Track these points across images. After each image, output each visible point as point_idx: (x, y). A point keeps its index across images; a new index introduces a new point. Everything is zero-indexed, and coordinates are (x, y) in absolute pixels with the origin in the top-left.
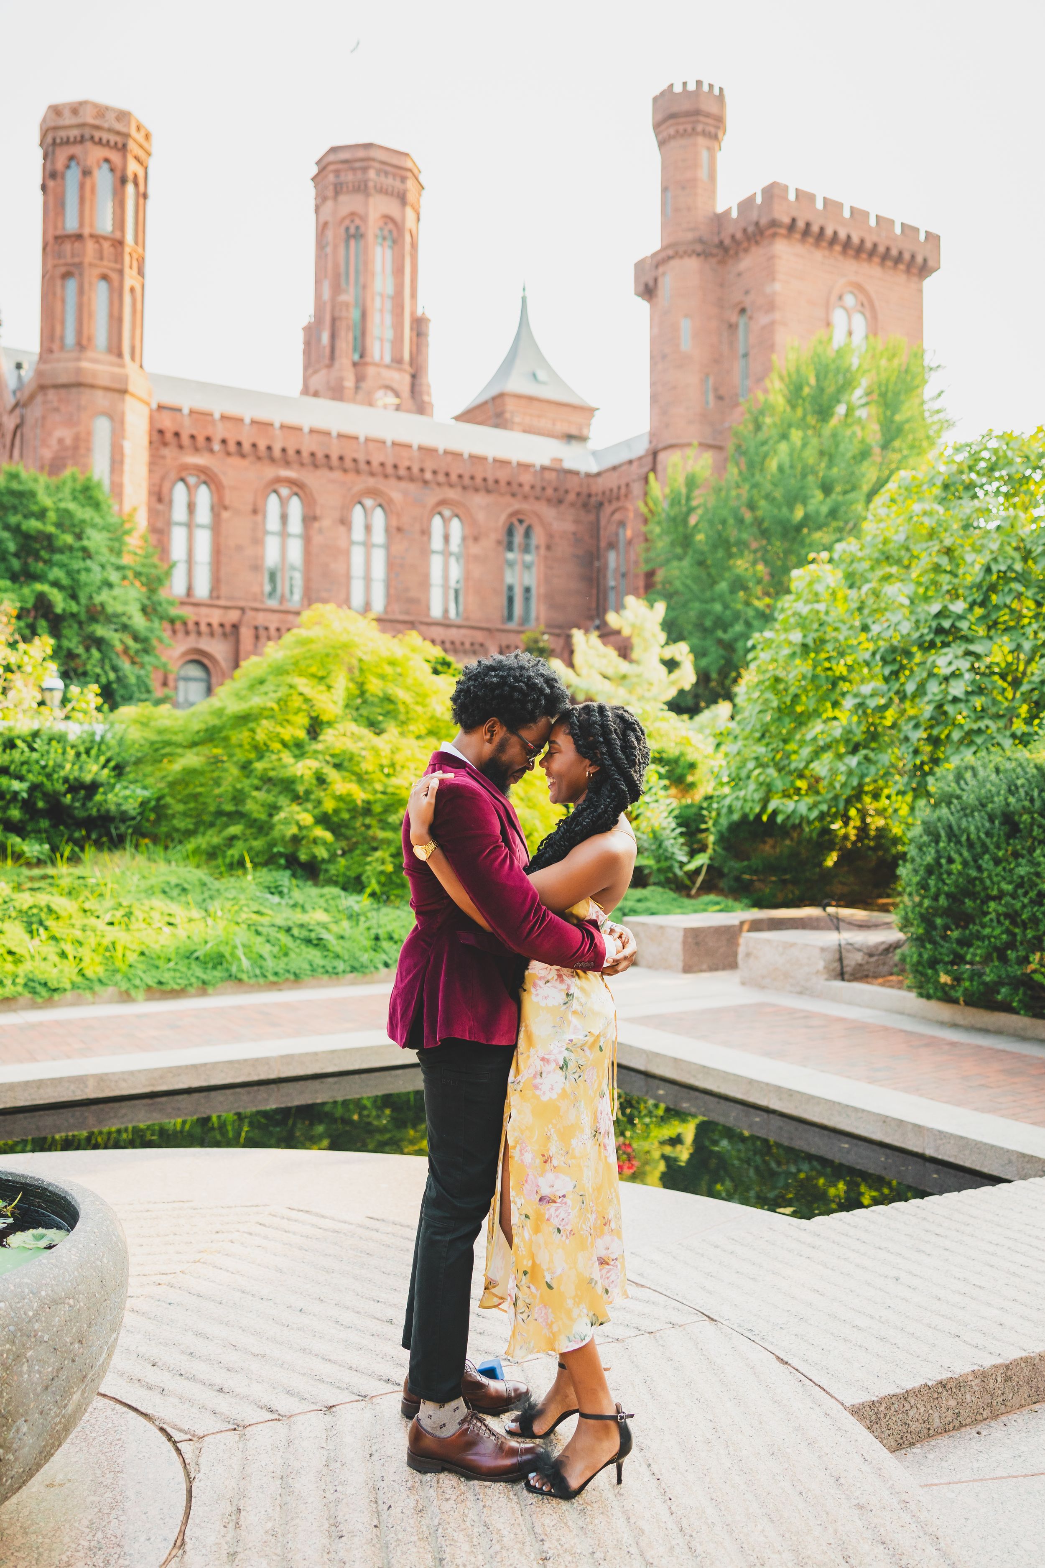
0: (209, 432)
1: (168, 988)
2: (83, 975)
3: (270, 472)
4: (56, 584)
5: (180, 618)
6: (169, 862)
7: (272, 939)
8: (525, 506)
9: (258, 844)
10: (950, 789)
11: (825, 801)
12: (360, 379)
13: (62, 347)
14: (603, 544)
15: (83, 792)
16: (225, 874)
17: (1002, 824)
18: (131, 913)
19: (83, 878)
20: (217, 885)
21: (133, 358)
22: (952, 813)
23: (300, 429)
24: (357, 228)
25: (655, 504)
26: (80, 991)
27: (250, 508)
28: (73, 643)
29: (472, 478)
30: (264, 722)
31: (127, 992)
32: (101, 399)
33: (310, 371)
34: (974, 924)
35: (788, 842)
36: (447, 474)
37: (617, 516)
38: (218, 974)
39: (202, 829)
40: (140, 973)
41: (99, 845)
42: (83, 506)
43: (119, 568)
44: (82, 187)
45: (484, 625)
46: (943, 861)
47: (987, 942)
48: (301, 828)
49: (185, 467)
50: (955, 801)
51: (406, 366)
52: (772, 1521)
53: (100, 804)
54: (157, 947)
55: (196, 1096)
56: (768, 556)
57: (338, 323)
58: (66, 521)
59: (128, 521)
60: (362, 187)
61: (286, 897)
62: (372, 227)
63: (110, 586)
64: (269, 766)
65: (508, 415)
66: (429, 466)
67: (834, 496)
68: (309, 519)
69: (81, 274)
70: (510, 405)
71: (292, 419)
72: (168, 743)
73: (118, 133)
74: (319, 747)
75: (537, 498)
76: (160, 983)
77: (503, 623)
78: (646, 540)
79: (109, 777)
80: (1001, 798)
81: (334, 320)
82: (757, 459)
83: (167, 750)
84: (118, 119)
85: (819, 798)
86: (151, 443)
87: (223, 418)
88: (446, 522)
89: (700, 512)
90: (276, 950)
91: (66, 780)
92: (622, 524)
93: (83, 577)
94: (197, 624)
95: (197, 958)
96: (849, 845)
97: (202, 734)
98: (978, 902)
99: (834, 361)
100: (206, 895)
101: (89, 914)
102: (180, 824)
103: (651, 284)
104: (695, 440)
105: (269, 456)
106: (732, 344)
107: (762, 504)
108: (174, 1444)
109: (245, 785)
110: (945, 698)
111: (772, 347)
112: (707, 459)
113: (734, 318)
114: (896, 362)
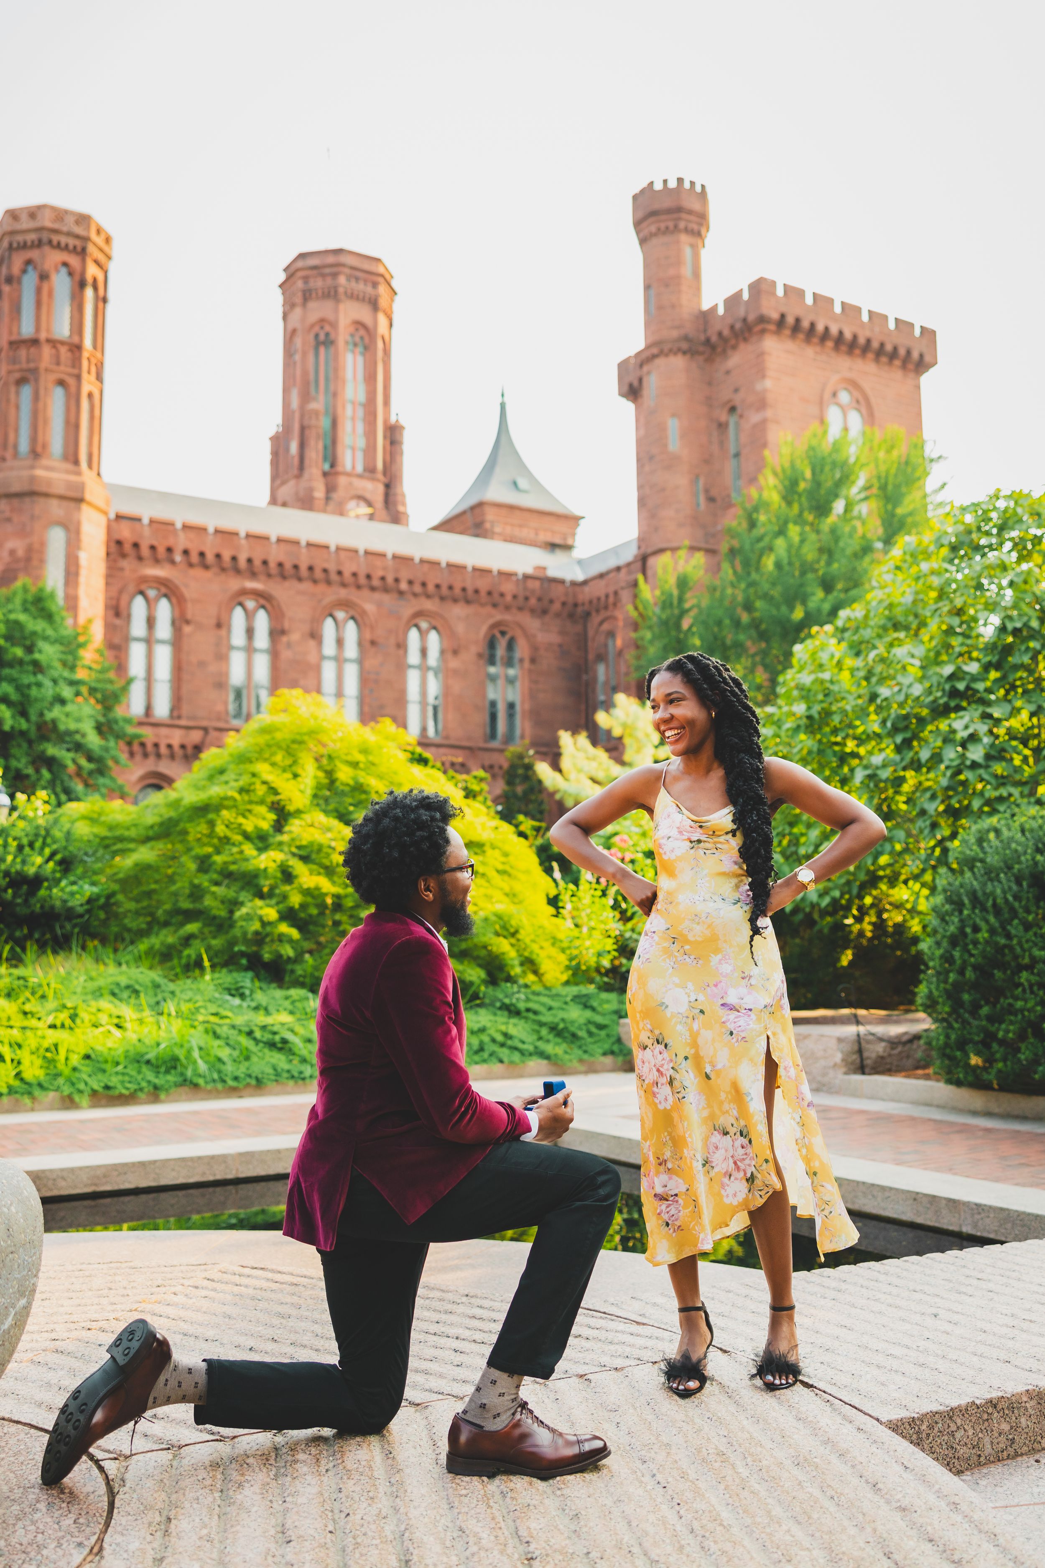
0: (171, 542)
1: (115, 1093)
2: (22, 1080)
3: (235, 584)
4: (4, 700)
5: (137, 736)
6: (120, 964)
7: (232, 1043)
8: (508, 617)
9: (216, 943)
10: (973, 853)
11: (836, 887)
12: (330, 489)
13: (16, 455)
14: (591, 656)
15: (25, 887)
16: (180, 976)
17: (1030, 886)
18: (76, 1015)
19: (24, 978)
20: (172, 986)
21: (90, 466)
22: (976, 879)
23: (267, 538)
24: (327, 334)
25: (645, 608)
26: (18, 1096)
27: (213, 621)
28: (22, 763)
29: (451, 588)
30: (225, 813)
31: (70, 1098)
32: (56, 508)
33: (278, 482)
34: (1006, 998)
35: (797, 941)
36: (424, 584)
37: (606, 627)
38: (171, 1078)
39: (156, 928)
40: (85, 1076)
41: (42, 946)
42: (35, 618)
43: (72, 683)
44: (39, 291)
45: (465, 743)
46: (968, 930)
47: (1020, 1017)
48: (264, 924)
49: (144, 580)
50: (978, 864)
51: (380, 476)
52: (799, 1523)
53: (44, 900)
54: (104, 1049)
55: (144, 1197)
56: (768, 661)
57: (307, 432)
58: (16, 633)
59: (84, 634)
60: (332, 293)
61: (248, 999)
62: (343, 334)
63: (63, 702)
64: (230, 859)
65: (488, 525)
66: (404, 575)
67: (835, 594)
68: (276, 633)
69: (37, 380)
70: (490, 515)
71: (258, 529)
72: (121, 839)
73: (77, 237)
74: (285, 838)
75: (520, 609)
76: (107, 1087)
77: (486, 741)
78: (637, 647)
79: (54, 871)
80: (1029, 857)
81: (303, 429)
82: (753, 558)
83: (119, 846)
84: (77, 222)
86: (108, 554)
87: (185, 527)
88: (423, 634)
90: (236, 1053)
91: (7, 874)
92: (611, 634)
93: (34, 692)
94: (156, 745)
95: (148, 1062)
96: (864, 942)
97: (156, 828)
98: (1009, 972)
99: (830, 455)
100: (160, 997)
101: (29, 1016)
102: (131, 923)
103: (636, 384)
104: (687, 543)
105: (234, 567)
106: (722, 444)
107: (759, 604)
108: (97, 1462)
109: (203, 880)
110: (963, 763)
111: (765, 445)
112: (699, 558)
113: (723, 416)
114: (895, 454)
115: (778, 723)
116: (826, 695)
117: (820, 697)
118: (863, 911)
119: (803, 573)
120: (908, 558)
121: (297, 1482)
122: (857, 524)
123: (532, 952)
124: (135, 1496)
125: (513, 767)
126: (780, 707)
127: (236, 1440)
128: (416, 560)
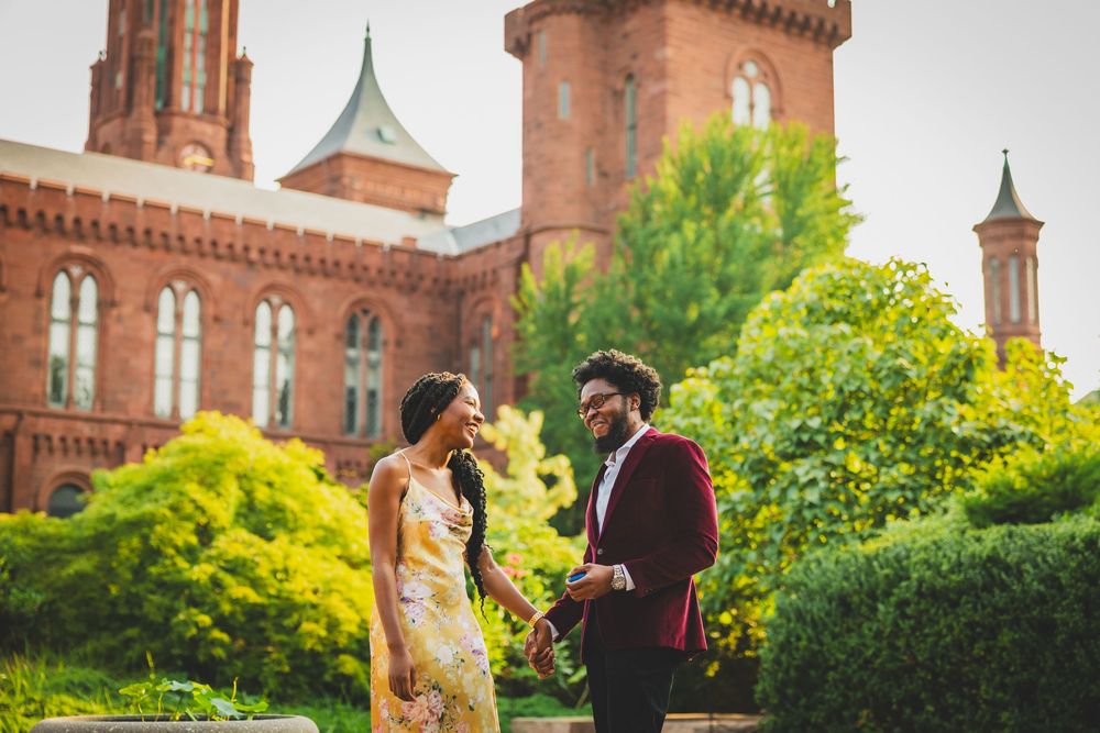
3: (59, 247)
8: (371, 294)
12: (164, 132)
14: (464, 341)
23: (98, 197)
25: (529, 298)
27: (32, 290)
29: (308, 259)
33: (99, 118)
36: (277, 254)
37: (482, 308)
45: (319, 436)
48: (199, 629)
51: (222, 119)
57: (137, 64)
65: (346, 181)
66: (255, 243)
67: (731, 295)
68: (105, 305)
70: (350, 169)
71: (87, 184)
72: (54, 550)
75: (386, 285)
77: (342, 434)
78: (517, 339)
81: (132, 60)
82: (647, 252)
83: (54, 556)
87: (3, 180)
88: (274, 311)
89: (581, 309)
92: (487, 317)
99: (730, 146)
103: (524, 39)
104: (577, 223)
105: (58, 228)
106: (617, 114)
107: (652, 302)
112: (590, 244)
113: (619, 84)
114: (797, 151)
119: (697, 272)
122: (756, 221)
128: (270, 226)
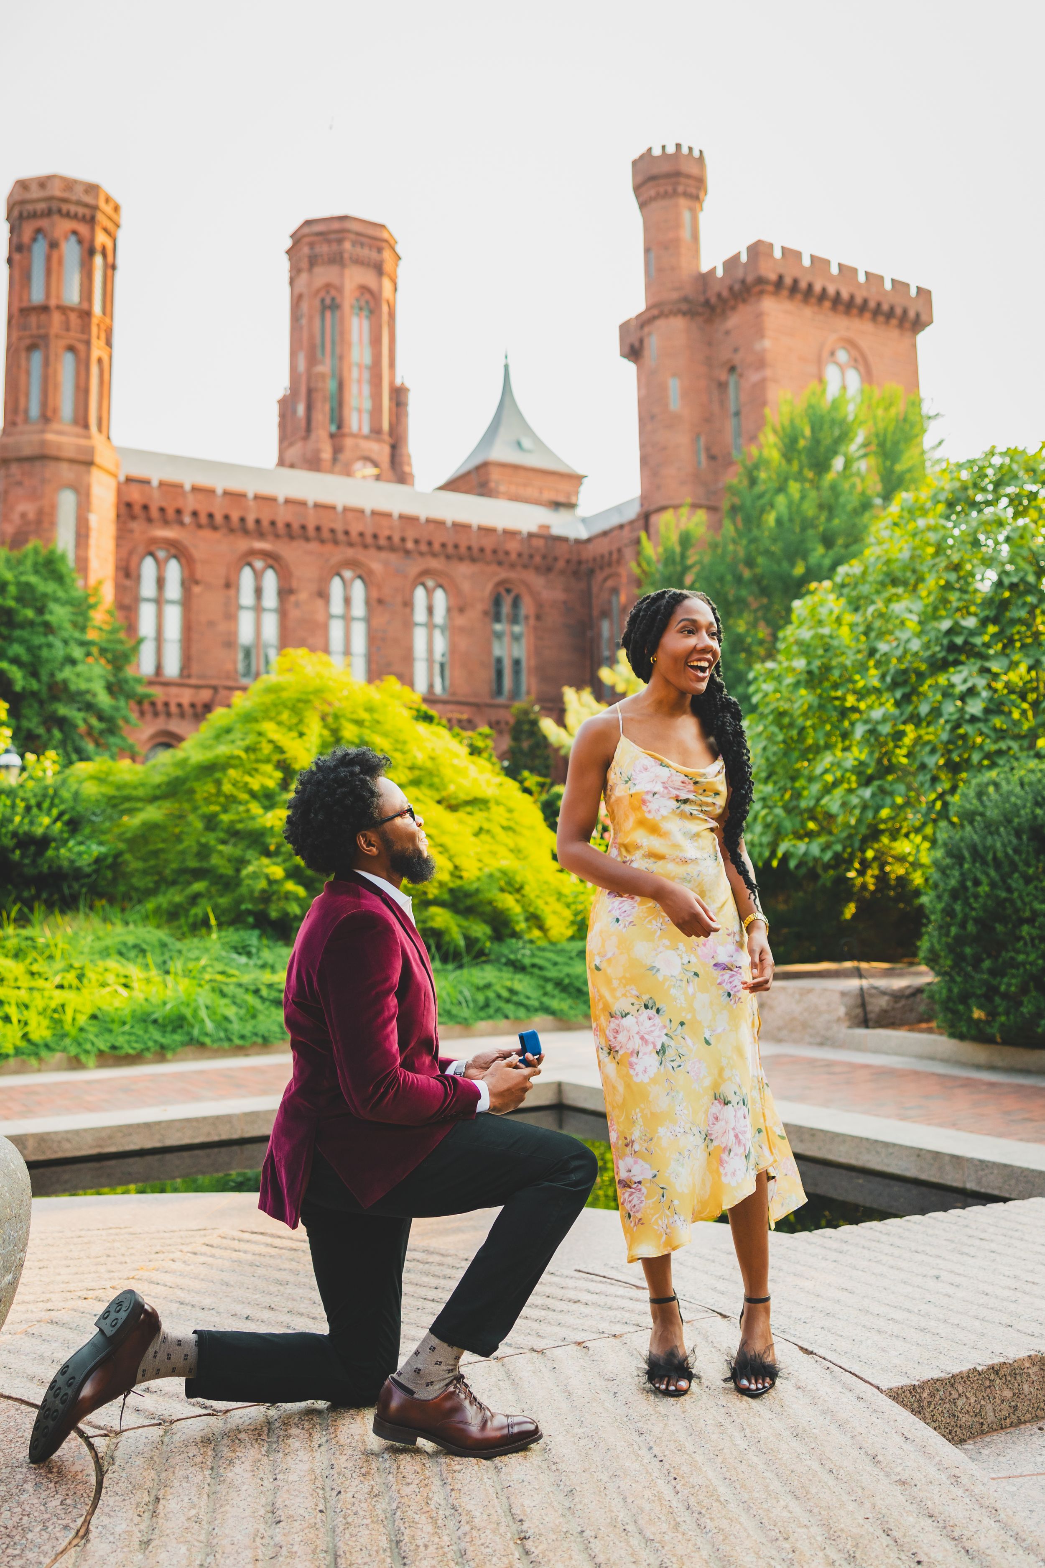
0: (179, 504)
1: (122, 1052)
2: (29, 1041)
3: (244, 544)
4: (15, 661)
5: (147, 696)
6: (127, 924)
7: (238, 1001)
8: (512, 575)
9: (224, 901)
10: (973, 807)
11: (838, 841)
12: (337, 450)
13: (26, 420)
14: (596, 613)
15: (33, 849)
16: (188, 934)
17: (1029, 839)
18: (83, 975)
19: (31, 939)
20: (179, 945)
21: (100, 429)
22: (976, 832)
23: (274, 500)
24: (333, 299)
25: (649, 564)
26: (24, 1057)
27: (222, 582)
28: (33, 723)
29: (456, 546)
30: (232, 773)
31: (77, 1058)
32: (66, 472)
33: (286, 444)
34: (1007, 951)
35: (801, 894)
36: (430, 543)
37: (610, 583)
38: (177, 1037)
39: (163, 888)
40: (91, 1037)
41: (50, 907)
42: (46, 579)
43: (83, 644)
44: (49, 259)
45: (472, 700)
46: (969, 884)
47: (1021, 970)
48: (271, 882)
49: (154, 541)
50: (978, 818)
51: (386, 437)
53: (51, 861)
54: (111, 1009)
56: (769, 616)
57: (314, 395)
58: (27, 595)
59: (94, 595)
60: (337, 258)
61: (255, 957)
62: (348, 298)
63: (73, 662)
64: (236, 817)
65: (492, 485)
66: (411, 534)
67: (835, 549)
68: (285, 593)
69: (47, 346)
70: (495, 475)
71: (267, 490)
72: (128, 799)
73: (86, 206)
75: (525, 567)
76: (114, 1047)
77: (492, 697)
79: (62, 832)
80: (1028, 810)
81: (310, 392)
82: (754, 515)
83: (127, 805)
84: (87, 192)
85: (832, 839)
86: (118, 516)
87: (195, 489)
88: (429, 593)
89: (695, 570)
90: (242, 1012)
91: (15, 834)
92: (615, 591)
93: (45, 653)
94: (166, 704)
95: (155, 1021)
96: (867, 895)
97: (163, 787)
98: (1010, 926)
99: (829, 412)
100: (166, 957)
101: (36, 976)
102: (138, 882)
103: (637, 344)
104: (689, 500)
105: (242, 528)
106: (722, 403)
107: (760, 560)
108: (87, 1439)
109: (211, 839)
110: (962, 717)
111: (764, 404)
112: (701, 516)
113: (723, 376)
114: (893, 411)
115: (779, 679)
116: (826, 650)
117: (820, 652)
118: (865, 865)
119: (804, 529)
120: (906, 514)
121: (289, 1458)
122: (857, 480)
123: (536, 908)
124: (124, 1475)
125: (519, 723)
126: (780, 663)
127: (229, 1414)
128: (423, 518)
